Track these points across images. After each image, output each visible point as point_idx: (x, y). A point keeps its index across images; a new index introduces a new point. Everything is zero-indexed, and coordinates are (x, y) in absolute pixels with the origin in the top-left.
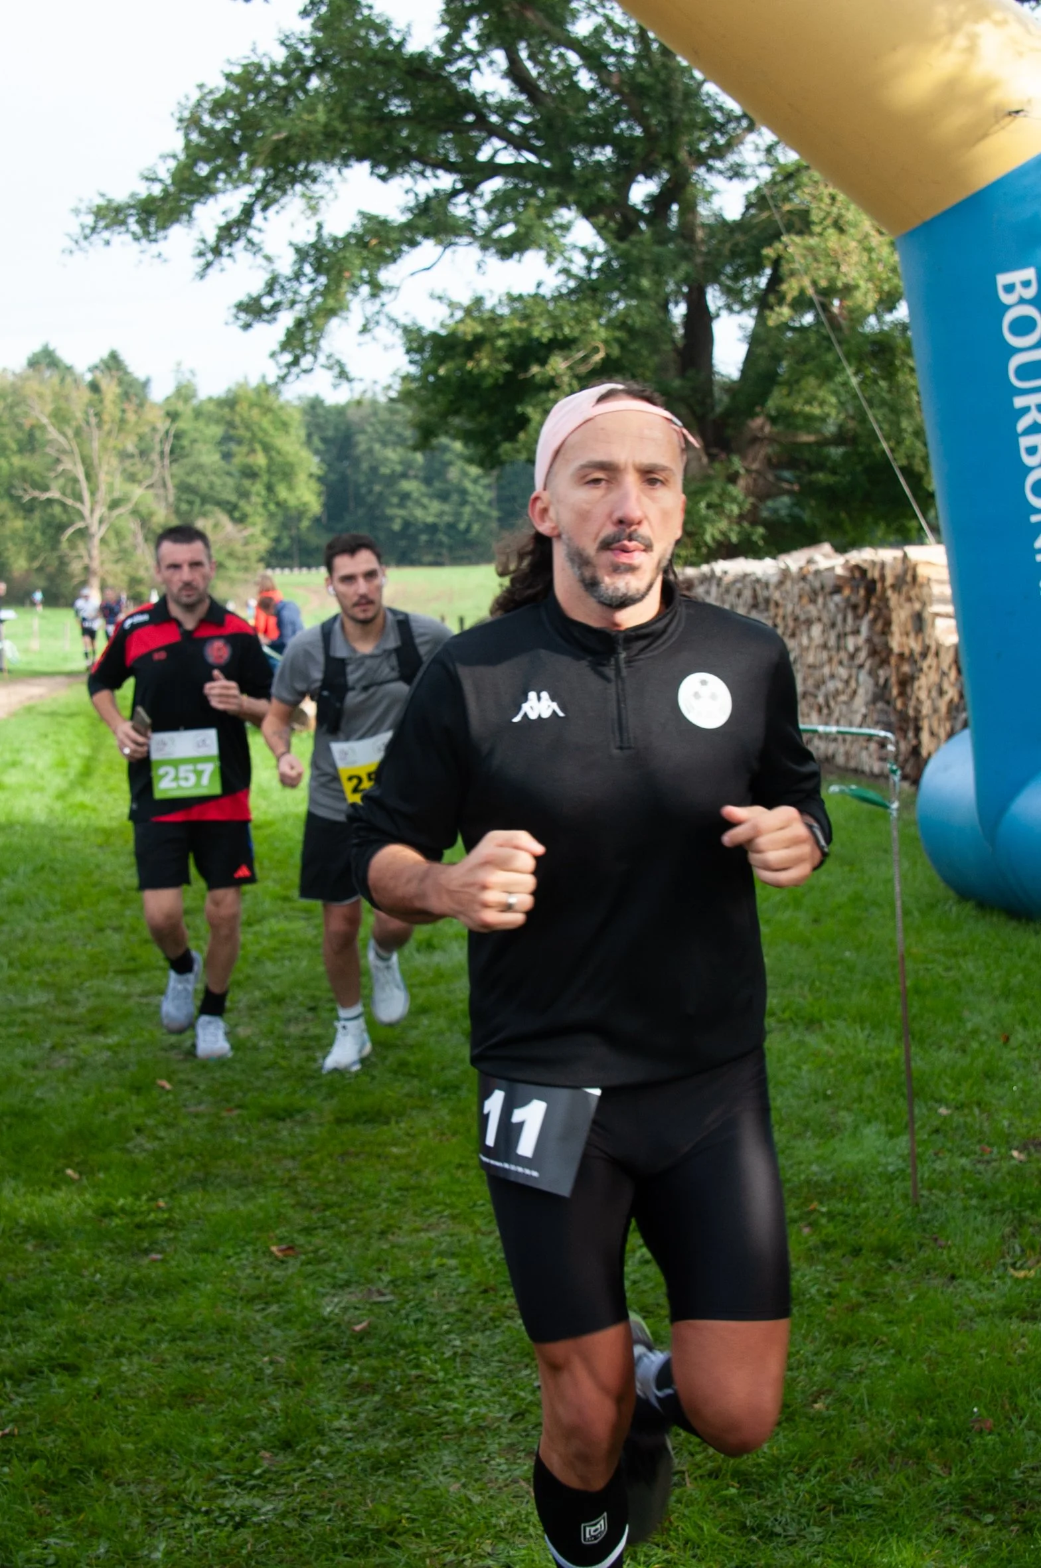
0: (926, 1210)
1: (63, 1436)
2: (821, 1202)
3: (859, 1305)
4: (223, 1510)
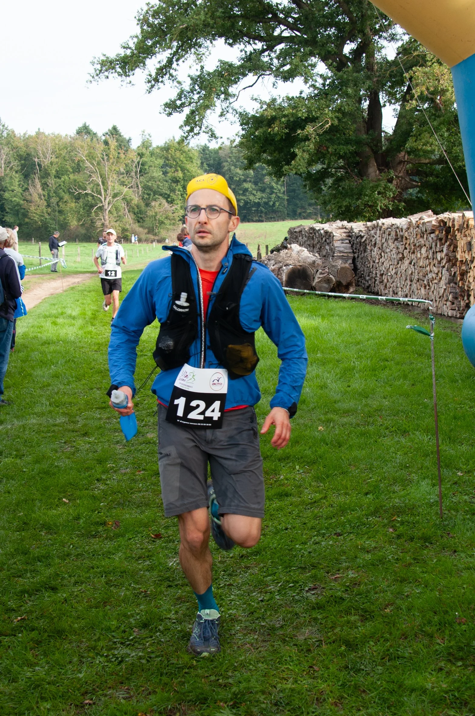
0: (446, 520)
1: (47, 620)
2: (398, 516)
3: (410, 564)
4: (114, 655)
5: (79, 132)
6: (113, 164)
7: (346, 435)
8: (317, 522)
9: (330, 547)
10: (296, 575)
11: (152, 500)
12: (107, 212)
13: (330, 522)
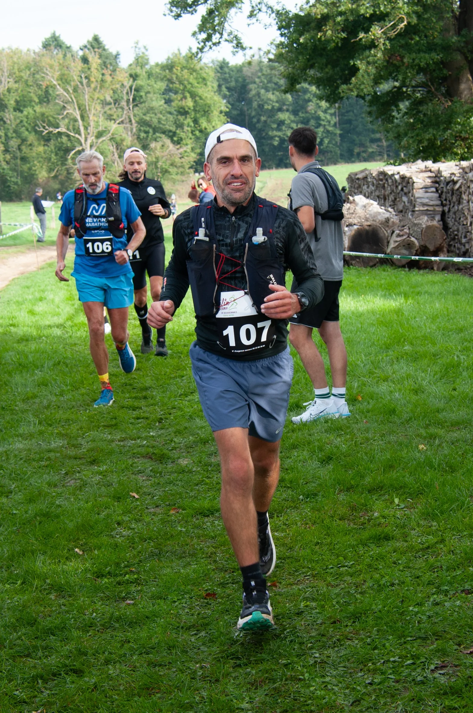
5: (46, 46)
6: (95, 90)
7: (459, 456)
8: (436, 574)
9: (457, 610)
10: (415, 648)
11: (199, 548)
13: (454, 574)
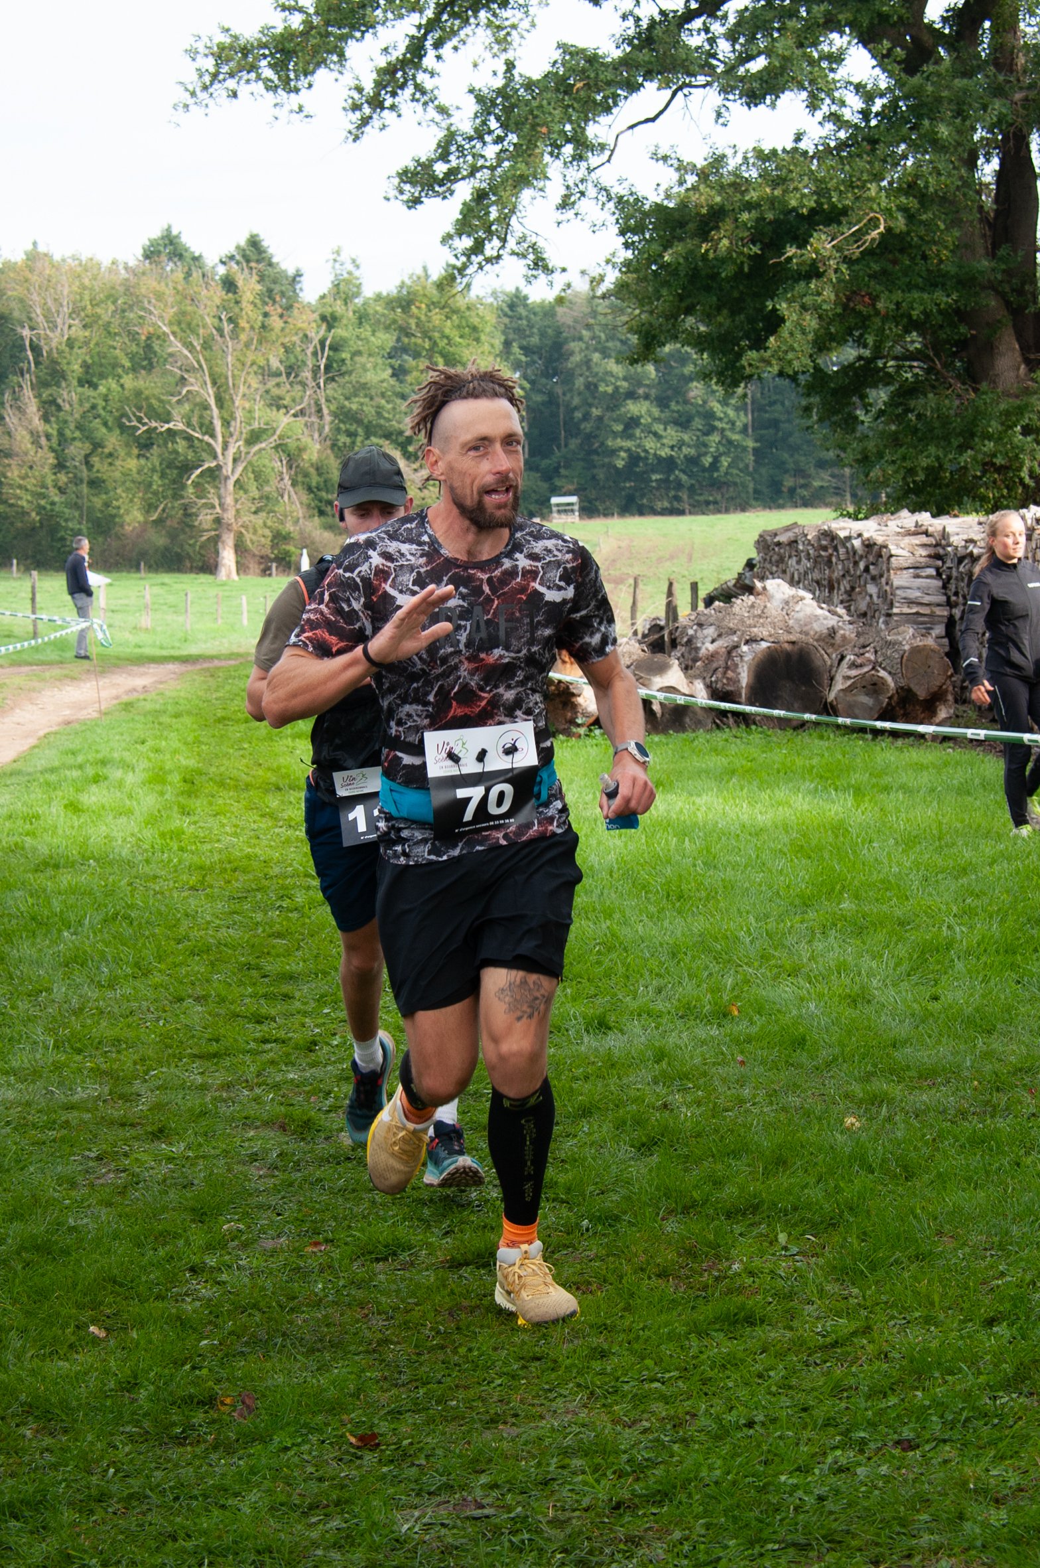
5: (151, 254)
6: (247, 345)
7: (926, 1143)
8: (843, 1405)
9: (881, 1484)
11: (353, 1330)
12: (231, 483)
13: (883, 1406)
